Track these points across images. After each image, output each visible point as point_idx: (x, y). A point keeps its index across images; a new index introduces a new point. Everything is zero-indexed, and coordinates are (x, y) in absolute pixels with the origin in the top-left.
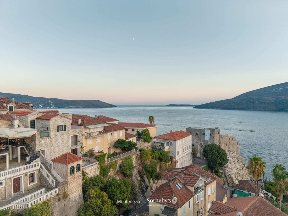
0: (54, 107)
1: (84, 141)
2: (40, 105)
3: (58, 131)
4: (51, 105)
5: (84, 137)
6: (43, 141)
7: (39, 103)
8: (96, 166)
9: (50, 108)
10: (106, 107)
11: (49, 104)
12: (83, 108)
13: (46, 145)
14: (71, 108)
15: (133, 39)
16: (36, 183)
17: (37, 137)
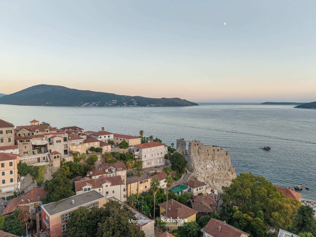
0: (137, 105)
1: (71, 147)
2: (125, 103)
3: (57, 142)
4: (134, 103)
5: (71, 145)
6: (51, 146)
7: (123, 101)
8: (72, 157)
9: (133, 106)
10: (186, 105)
11: (132, 102)
12: (163, 106)
13: (52, 148)
14: (151, 106)
15: (224, 24)
16: (45, 160)
17: (48, 145)
